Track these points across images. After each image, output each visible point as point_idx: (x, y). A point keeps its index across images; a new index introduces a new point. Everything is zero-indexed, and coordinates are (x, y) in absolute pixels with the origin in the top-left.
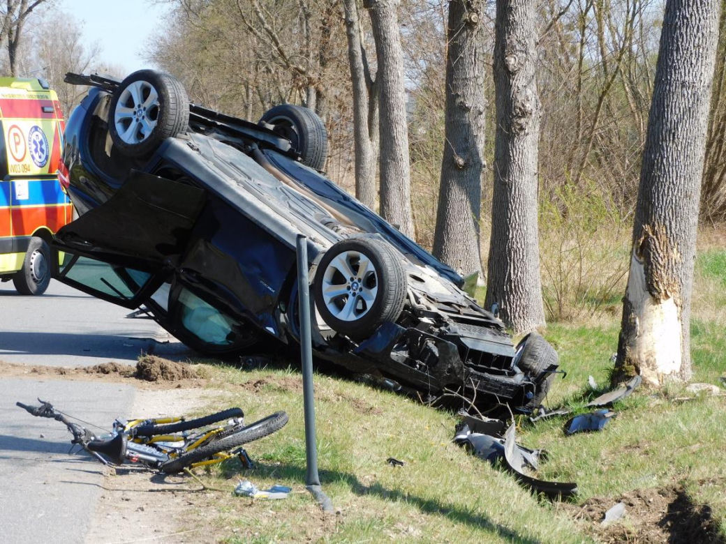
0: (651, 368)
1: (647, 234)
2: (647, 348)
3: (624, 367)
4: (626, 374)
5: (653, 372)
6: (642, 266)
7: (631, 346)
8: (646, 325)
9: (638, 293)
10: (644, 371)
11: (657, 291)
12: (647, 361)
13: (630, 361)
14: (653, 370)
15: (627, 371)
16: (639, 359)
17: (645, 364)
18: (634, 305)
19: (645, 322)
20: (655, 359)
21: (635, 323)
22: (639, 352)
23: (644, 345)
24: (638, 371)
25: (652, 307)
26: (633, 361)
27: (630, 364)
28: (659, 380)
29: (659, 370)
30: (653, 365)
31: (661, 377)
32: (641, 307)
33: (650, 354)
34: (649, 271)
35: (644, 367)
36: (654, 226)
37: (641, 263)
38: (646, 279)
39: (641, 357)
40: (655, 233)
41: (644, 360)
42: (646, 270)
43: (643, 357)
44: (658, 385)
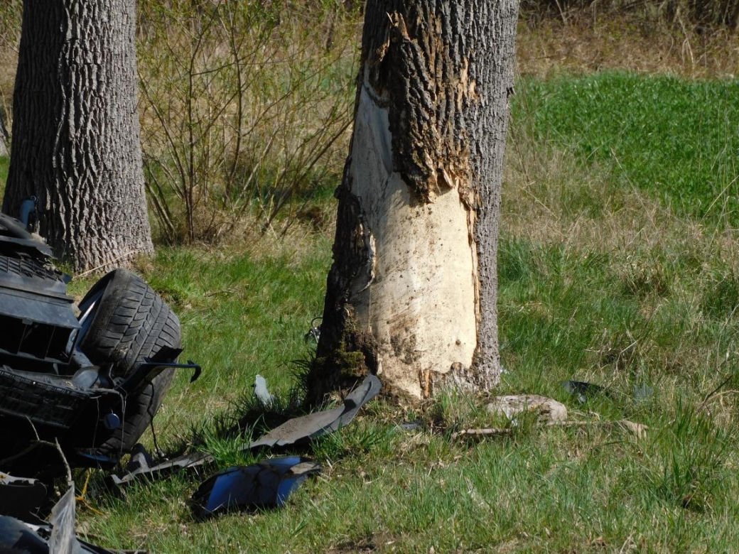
0: (403, 356)
1: (396, 33)
2: (393, 310)
3: (338, 355)
4: (343, 371)
5: (410, 368)
6: (385, 113)
7: (355, 303)
8: (392, 254)
9: (376, 176)
10: (388, 364)
11: (420, 173)
12: (394, 341)
13: (353, 341)
14: (408, 361)
15: (347, 365)
16: (376, 335)
17: (389, 347)
18: (363, 205)
19: (391, 247)
20: (414, 336)
21: (367, 248)
22: (376, 319)
23: (387, 302)
24: (372, 365)
25: (407, 210)
26: (360, 340)
27: (355, 349)
28: (422, 387)
29: (424, 363)
30: (409, 351)
31: (430, 380)
32: (381, 211)
33: (404, 323)
34: (402, 124)
35: (387, 356)
36: (414, 15)
37: (382, 105)
38: (393, 142)
39: (380, 330)
40: (416, 32)
41: (388, 339)
42: (394, 120)
43: (386, 331)
44: (420, 397)
